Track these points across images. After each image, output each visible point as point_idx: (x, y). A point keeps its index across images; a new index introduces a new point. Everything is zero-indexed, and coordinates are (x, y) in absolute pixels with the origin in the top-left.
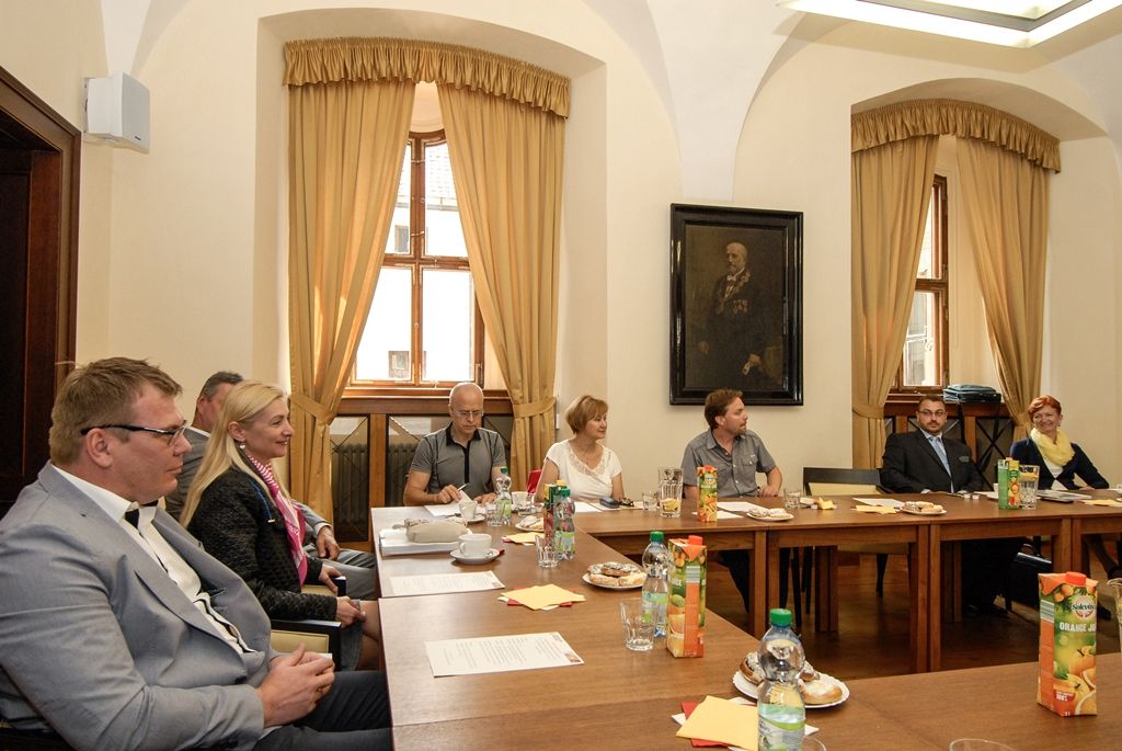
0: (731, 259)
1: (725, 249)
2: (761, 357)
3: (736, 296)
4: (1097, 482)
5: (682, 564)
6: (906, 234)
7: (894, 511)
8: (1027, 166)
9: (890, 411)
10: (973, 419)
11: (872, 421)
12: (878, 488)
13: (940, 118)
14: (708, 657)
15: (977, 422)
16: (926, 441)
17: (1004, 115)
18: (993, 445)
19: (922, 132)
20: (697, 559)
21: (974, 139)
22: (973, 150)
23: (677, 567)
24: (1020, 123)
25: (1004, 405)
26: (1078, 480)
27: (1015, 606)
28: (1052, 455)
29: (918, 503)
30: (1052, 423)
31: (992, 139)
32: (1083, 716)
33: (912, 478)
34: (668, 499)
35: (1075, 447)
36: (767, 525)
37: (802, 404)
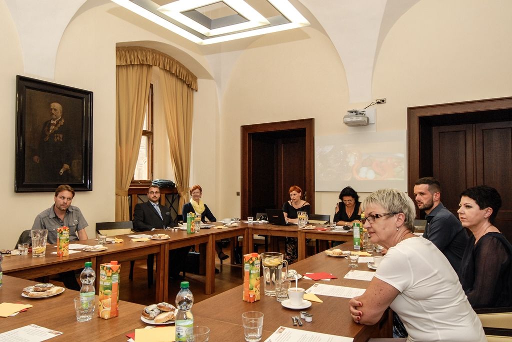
0: (53, 111)
1: (49, 105)
2: (70, 165)
3: (55, 132)
4: (213, 219)
5: (110, 274)
6: (138, 108)
7: (149, 239)
8: (186, 87)
9: (131, 192)
10: (164, 195)
11: (123, 197)
12: (132, 230)
13: (153, 57)
14: (120, 316)
15: (165, 196)
16: (152, 206)
17: (178, 63)
18: (171, 206)
19: (145, 63)
20: (117, 271)
21: (166, 70)
22: (166, 75)
23: (108, 277)
24: (184, 67)
25: (176, 188)
26: (206, 219)
27: (187, 274)
28: (197, 209)
29: (159, 235)
30: (198, 196)
31: (173, 72)
32: (257, 301)
33: (147, 223)
34: (38, 247)
35: (205, 206)
36: (96, 253)
37: (91, 190)
